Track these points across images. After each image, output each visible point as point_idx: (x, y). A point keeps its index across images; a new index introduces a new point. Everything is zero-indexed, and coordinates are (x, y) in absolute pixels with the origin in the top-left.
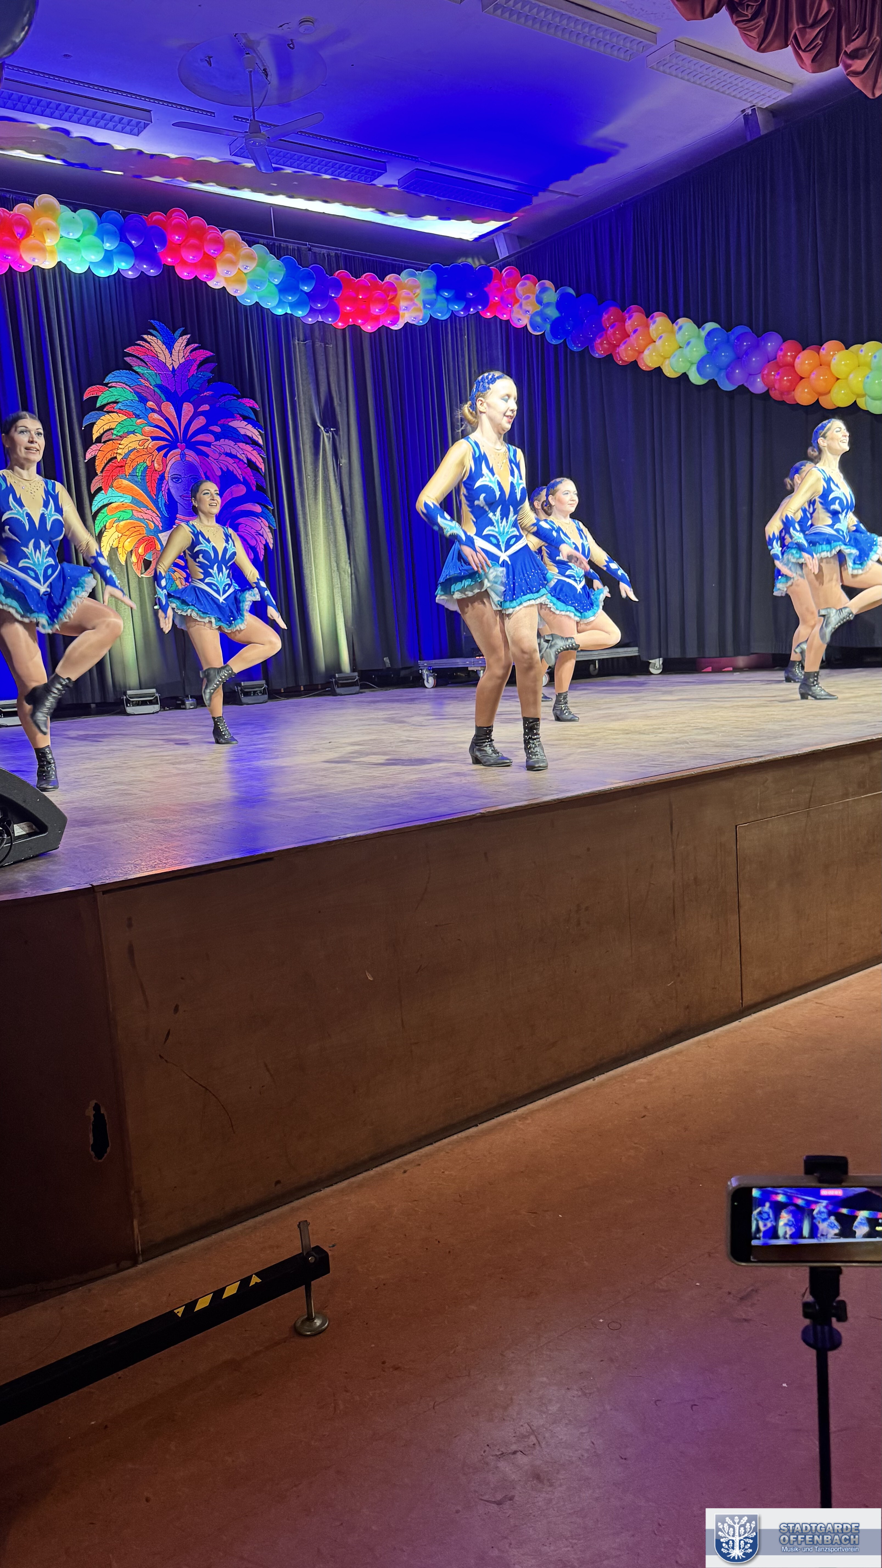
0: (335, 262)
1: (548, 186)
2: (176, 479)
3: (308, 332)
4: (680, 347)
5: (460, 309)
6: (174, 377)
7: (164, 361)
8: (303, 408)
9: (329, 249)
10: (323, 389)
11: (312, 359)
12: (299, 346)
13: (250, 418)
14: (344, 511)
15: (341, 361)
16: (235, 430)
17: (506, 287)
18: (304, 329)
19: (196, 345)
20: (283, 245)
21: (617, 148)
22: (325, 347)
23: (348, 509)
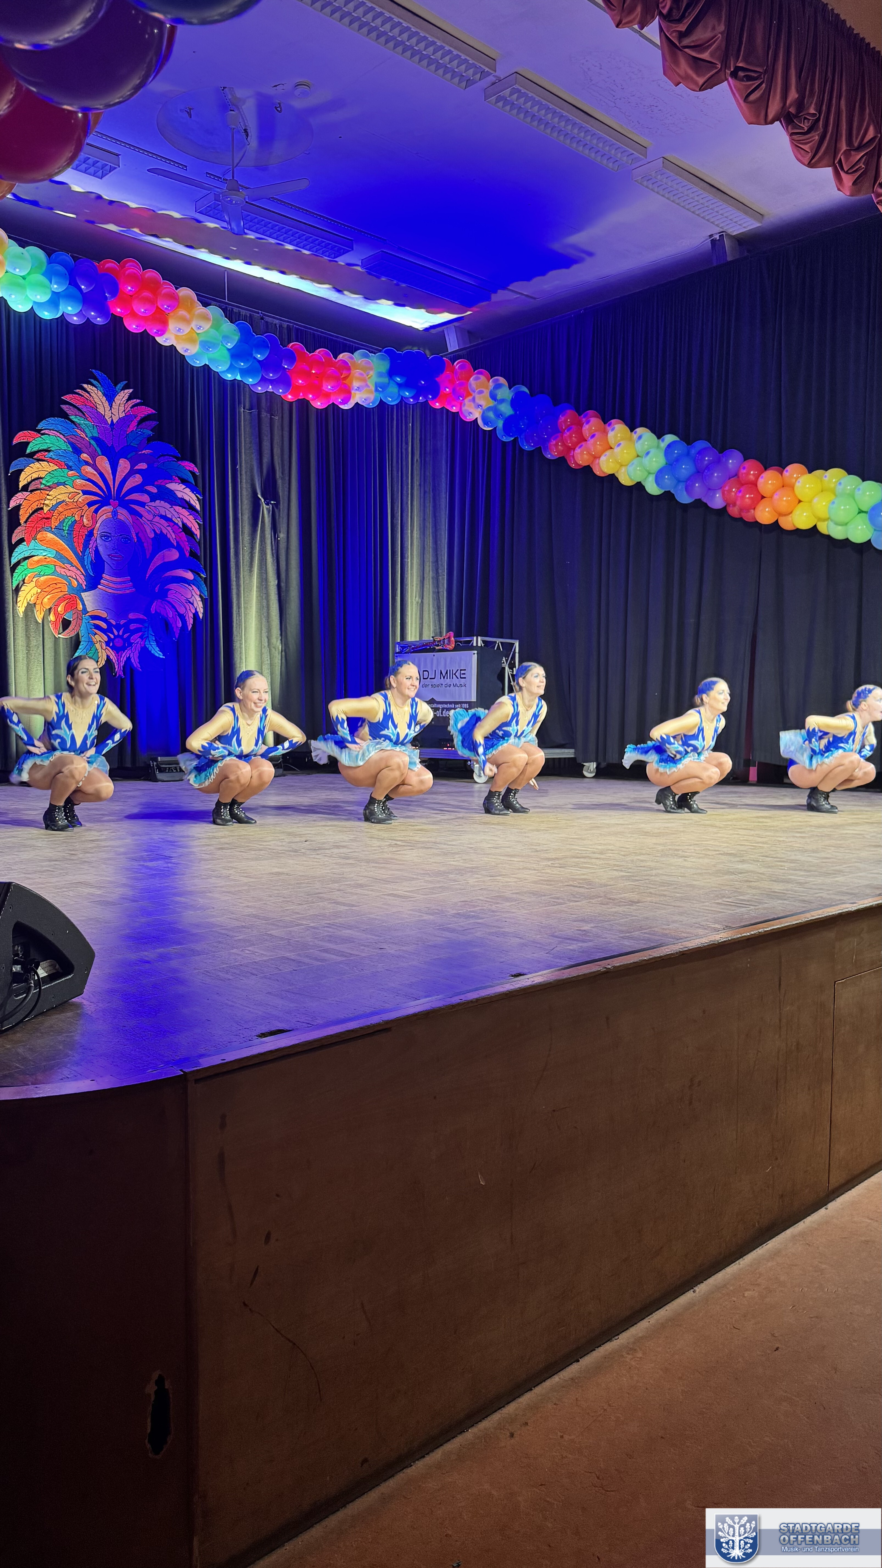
0: (286, 334)
1: (508, 286)
2: (105, 537)
3: (255, 400)
4: (638, 456)
5: (411, 395)
6: (112, 431)
7: (103, 413)
8: (244, 477)
9: (281, 320)
10: (266, 460)
11: (257, 429)
12: (244, 414)
13: (189, 482)
14: (279, 586)
15: (286, 434)
16: (172, 493)
17: (459, 380)
18: (251, 397)
19: (138, 401)
20: (236, 310)
21: (583, 255)
22: (271, 418)
23: (283, 585)
